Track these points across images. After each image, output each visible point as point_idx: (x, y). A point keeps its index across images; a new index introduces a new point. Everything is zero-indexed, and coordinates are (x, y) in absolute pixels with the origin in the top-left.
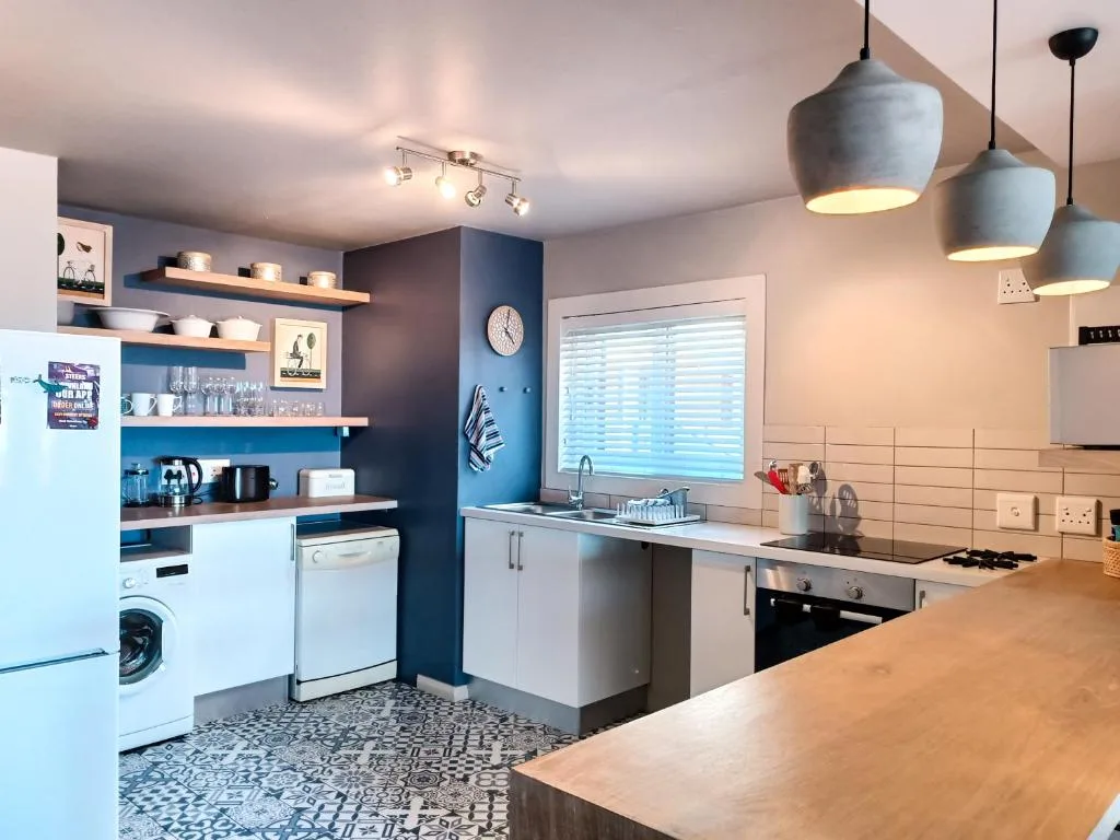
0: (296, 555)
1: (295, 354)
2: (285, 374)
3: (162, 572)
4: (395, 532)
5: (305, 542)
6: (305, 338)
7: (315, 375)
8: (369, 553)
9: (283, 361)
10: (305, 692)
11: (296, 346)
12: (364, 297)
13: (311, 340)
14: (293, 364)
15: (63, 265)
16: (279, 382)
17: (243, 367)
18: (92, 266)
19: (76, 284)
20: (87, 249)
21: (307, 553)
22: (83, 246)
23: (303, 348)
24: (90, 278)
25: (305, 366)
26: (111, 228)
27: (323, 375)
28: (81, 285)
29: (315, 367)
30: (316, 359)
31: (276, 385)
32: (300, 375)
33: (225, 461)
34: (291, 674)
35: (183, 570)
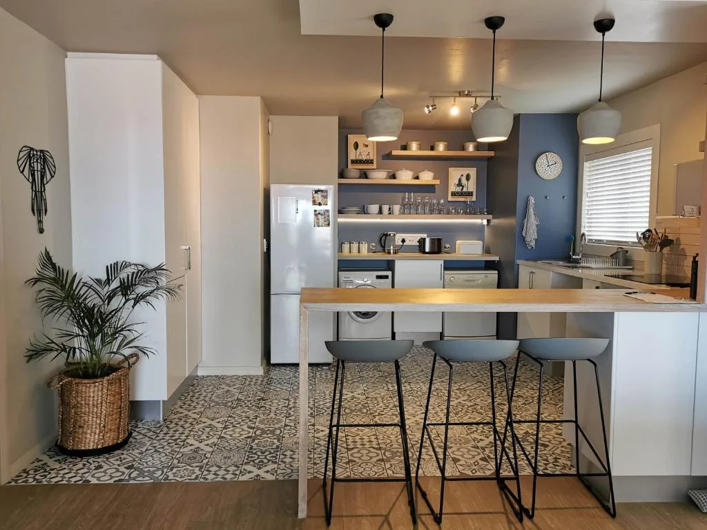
0: (442, 278)
1: (460, 184)
2: (454, 194)
3: (378, 277)
4: (496, 272)
5: (446, 272)
6: (465, 176)
7: (470, 194)
8: (480, 281)
9: (453, 188)
11: (460, 180)
12: (492, 154)
13: (468, 177)
14: (459, 189)
15: (358, 154)
16: (450, 198)
17: (434, 192)
18: (369, 153)
19: (363, 161)
20: (367, 146)
22: (365, 145)
23: (464, 181)
24: (368, 158)
25: (465, 190)
28: (365, 161)
29: (470, 190)
30: (471, 186)
31: (449, 200)
33: (424, 236)
34: (441, 333)
35: (387, 277)
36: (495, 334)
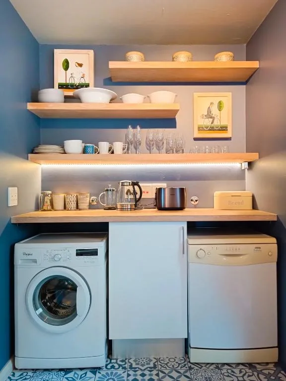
0: (184, 250)
1: (209, 115)
2: (200, 129)
3: (80, 253)
5: (191, 241)
7: (224, 129)
8: (247, 257)
10: (195, 356)
11: (209, 111)
12: (255, 64)
13: (220, 106)
14: (207, 122)
15: (69, 76)
16: (197, 134)
17: (175, 127)
18: (84, 75)
19: (75, 85)
20: (81, 65)
21: (193, 249)
22: (78, 64)
23: (215, 111)
24: (83, 81)
25: (217, 123)
26: (92, 51)
27: (229, 129)
28: (78, 86)
29: (223, 123)
30: (224, 117)
31: (195, 136)
32: (212, 129)
33: (163, 185)
34: (185, 339)
35: (94, 253)
36: (276, 345)
